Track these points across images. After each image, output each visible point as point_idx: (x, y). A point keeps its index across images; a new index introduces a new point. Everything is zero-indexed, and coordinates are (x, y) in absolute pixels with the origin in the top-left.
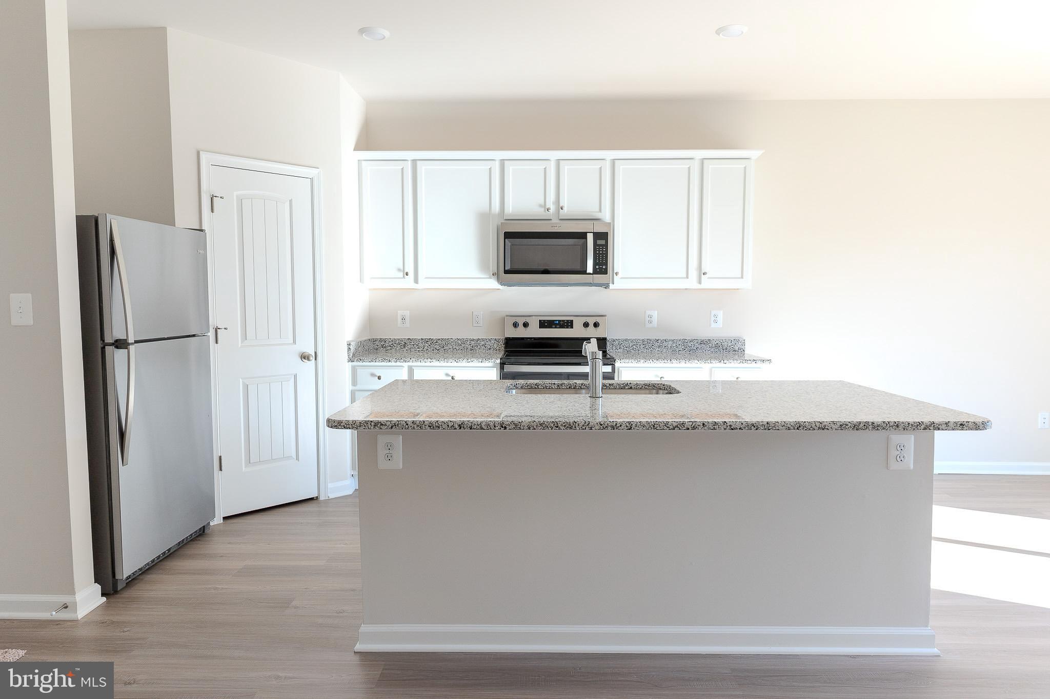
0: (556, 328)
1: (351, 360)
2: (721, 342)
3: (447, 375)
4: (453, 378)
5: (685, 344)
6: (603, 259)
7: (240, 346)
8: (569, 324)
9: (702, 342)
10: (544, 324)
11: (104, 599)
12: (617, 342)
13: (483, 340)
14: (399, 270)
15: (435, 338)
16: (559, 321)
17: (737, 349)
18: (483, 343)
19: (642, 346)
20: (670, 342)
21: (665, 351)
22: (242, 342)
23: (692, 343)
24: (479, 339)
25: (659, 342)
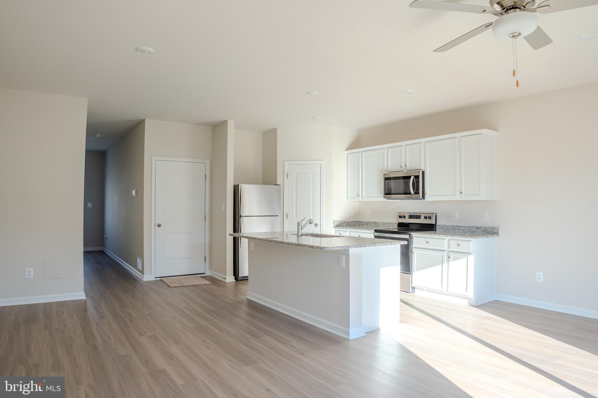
0: (414, 219)
1: (334, 228)
2: (487, 228)
3: (359, 235)
4: (360, 236)
5: (470, 229)
6: (417, 187)
7: (295, 220)
8: (418, 217)
9: (477, 228)
10: (411, 217)
11: (235, 280)
12: (440, 226)
13: (392, 223)
14: (357, 194)
15: (376, 222)
16: (416, 215)
17: (494, 233)
18: (392, 224)
19: (451, 229)
20: (463, 228)
21: (460, 231)
22: (296, 219)
23: (473, 228)
24: (390, 223)
25: (458, 227)
